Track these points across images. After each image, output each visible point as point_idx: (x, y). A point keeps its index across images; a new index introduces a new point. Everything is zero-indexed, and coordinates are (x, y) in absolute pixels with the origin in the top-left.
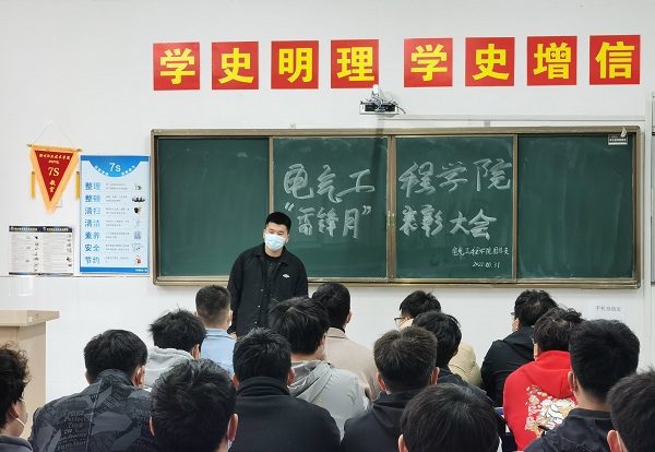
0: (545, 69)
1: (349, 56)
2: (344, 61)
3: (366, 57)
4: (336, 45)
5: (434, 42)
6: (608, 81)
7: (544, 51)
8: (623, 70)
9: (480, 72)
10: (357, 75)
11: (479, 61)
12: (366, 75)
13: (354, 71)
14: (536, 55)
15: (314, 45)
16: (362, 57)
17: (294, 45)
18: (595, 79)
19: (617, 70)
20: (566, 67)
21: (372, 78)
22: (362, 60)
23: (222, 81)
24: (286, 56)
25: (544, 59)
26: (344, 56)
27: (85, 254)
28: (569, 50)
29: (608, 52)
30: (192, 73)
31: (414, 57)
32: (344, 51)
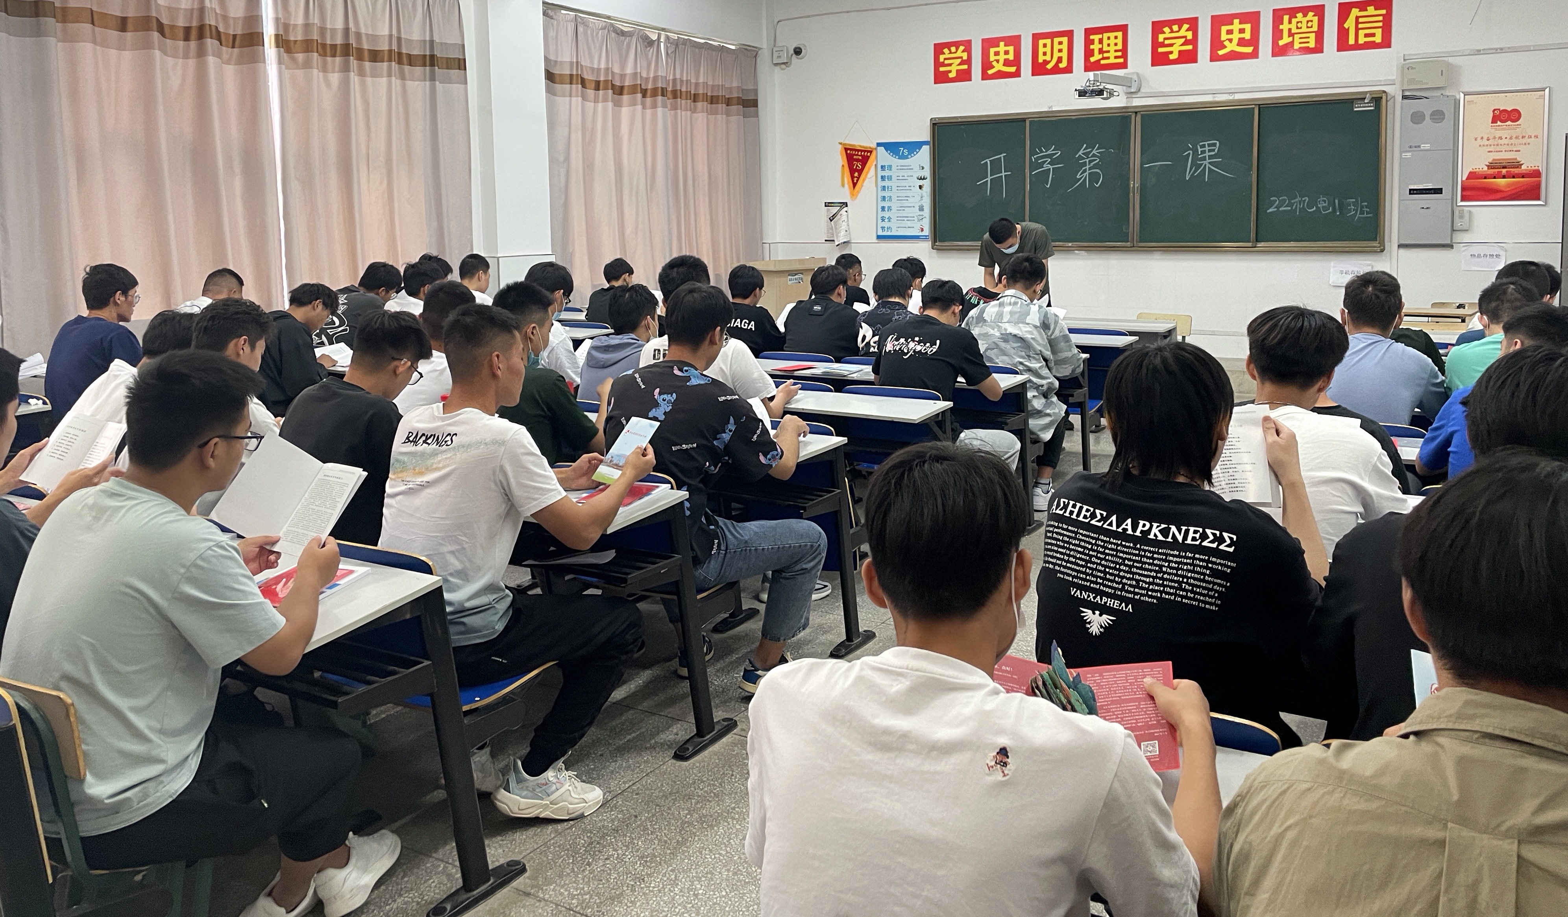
0: (1291, 39)
1: (1101, 41)
2: (1096, 47)
3: (1116, 41)
4: (1089, 32)
5: (1180, 22)
6: (1357, 47)
7: (1290, 22)
8: (1373, 35)
9: (1225, 47)
10: (1108, 58)
11: (1224, 36)
12: (1116, 57)
13: (1105, 55)
14: (1281, 27)
15: (1069, 34)
16: (1112, 41)
17: (1052, 35)
18: (1343, 45)
19: (1366, 35)
20: (1313, 36)
21: (1121, 60)
22: (1112, 45)
23: (990, 72)
24: (1045, 45)
25: (1290, 30)
26: (1097, 41)
27: (881, 224)
28: (1316, 19)
29: (1357, 18)
30: (965, 67)
31: (1161, 38)
32: (1096, 38)
